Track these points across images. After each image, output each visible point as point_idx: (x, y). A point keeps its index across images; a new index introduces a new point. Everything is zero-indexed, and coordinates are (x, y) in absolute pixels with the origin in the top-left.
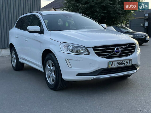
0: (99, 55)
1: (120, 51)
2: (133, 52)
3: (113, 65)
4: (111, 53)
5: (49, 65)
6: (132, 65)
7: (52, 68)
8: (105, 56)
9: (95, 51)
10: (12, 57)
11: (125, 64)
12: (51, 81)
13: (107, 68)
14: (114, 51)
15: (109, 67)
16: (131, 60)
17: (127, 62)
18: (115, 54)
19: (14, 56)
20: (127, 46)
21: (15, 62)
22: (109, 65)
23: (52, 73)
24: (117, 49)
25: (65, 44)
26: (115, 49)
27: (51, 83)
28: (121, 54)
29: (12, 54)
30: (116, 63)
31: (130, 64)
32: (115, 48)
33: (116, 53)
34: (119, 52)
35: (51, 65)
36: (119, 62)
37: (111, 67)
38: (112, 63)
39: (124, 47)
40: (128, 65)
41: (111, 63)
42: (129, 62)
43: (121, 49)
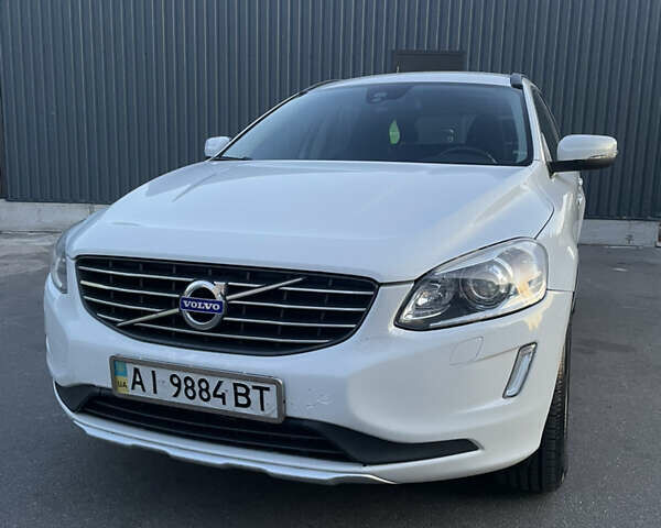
0: (94, 309)
6: (291, 419)
9: (82, 282)
11: (229, 399)
15: (121, 390)
22: (121, 380)
32: (189, 283)
33: (188, 317)
34: (211, 316)
36: (182, 376)
37: (131, 392)
38: (137, 371)
40: (256, 412)
42: (255, 395)
43: (228, 298)
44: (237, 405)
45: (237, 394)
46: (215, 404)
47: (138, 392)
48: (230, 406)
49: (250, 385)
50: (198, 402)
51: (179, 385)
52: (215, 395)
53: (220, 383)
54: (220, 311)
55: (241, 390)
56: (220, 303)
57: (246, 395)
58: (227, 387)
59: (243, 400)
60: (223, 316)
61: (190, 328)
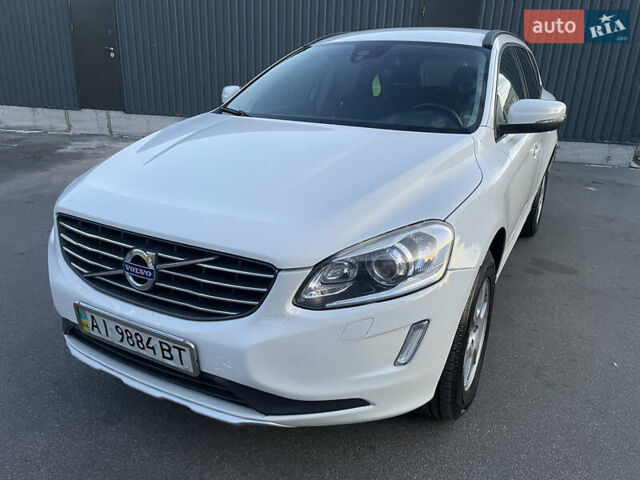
0: (69, 259)
2: (245, 311)
6: (204, 374)
8: (87, 273)
9: (62, 235)
11: (158, 352)
14: (118, 264)
15: (86, 329)
16: (187, 349)
20: (199, 262)
22: (84, 321)
26: (128, 259)
28: (154, 290)
36: (124, 328)
38: (92, 317)
39: (181, 261)
40: (177, 366)
41: (88, 314)
42: (175, 352)
43: (157, 267)
44: (164, 357)
45: (163, 349)
46: (148, 353)
47: (95, 333)
48: (159, 357)
49: (171, 344)
50: (135, 349)
51: (122, 334)
52: (148, 347)
53: (150, 339)
54: (152, 277)
55: (165, 347)
56: (152, 271)
57: (169, 351)
58: (155, 342)
59: (167, 354)
60: (155, 281)
61: (131, 286)
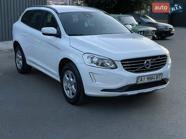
0: (127, 70)
1: (150, 64)
2: (164, 65)
3: (142, 80)
4: (141, 67)
5: (68, 76)
6: (163, 79)
7: (71, 80)
8: (134, 71)
9: (123, 65)
10: (16, 57)
11: (155, 78)
12: (70, 94)
13: (136, 84)
14: (143, 65)
15: (138, 83)
16: (162, 74)
17: (158, 77)
18: (144, 68)
19: (19, 56)
20: (158, 58)
21: (20, 63)
22: (138, 81)
23: (71, 85)
24: (148, 62)
25: (89, 55)
26: (145, 63)
27: (70, 97)
28: (151, 67)
29: (17, 53)
30: (146, 78)
31: (161, 79)
32: (145, 61)
33: (146, 67)
34: (149, 66)
35: (70, 76)
36: (149, 77)
37: (140, 83)
38: (142, 78)
39: (155, 59)
40: (158, 79)
41: (140, 78)
43: (151, 62)
46: (153, 80)
48: (155, 80)
50: (151, 81)
61: (146, 69)
